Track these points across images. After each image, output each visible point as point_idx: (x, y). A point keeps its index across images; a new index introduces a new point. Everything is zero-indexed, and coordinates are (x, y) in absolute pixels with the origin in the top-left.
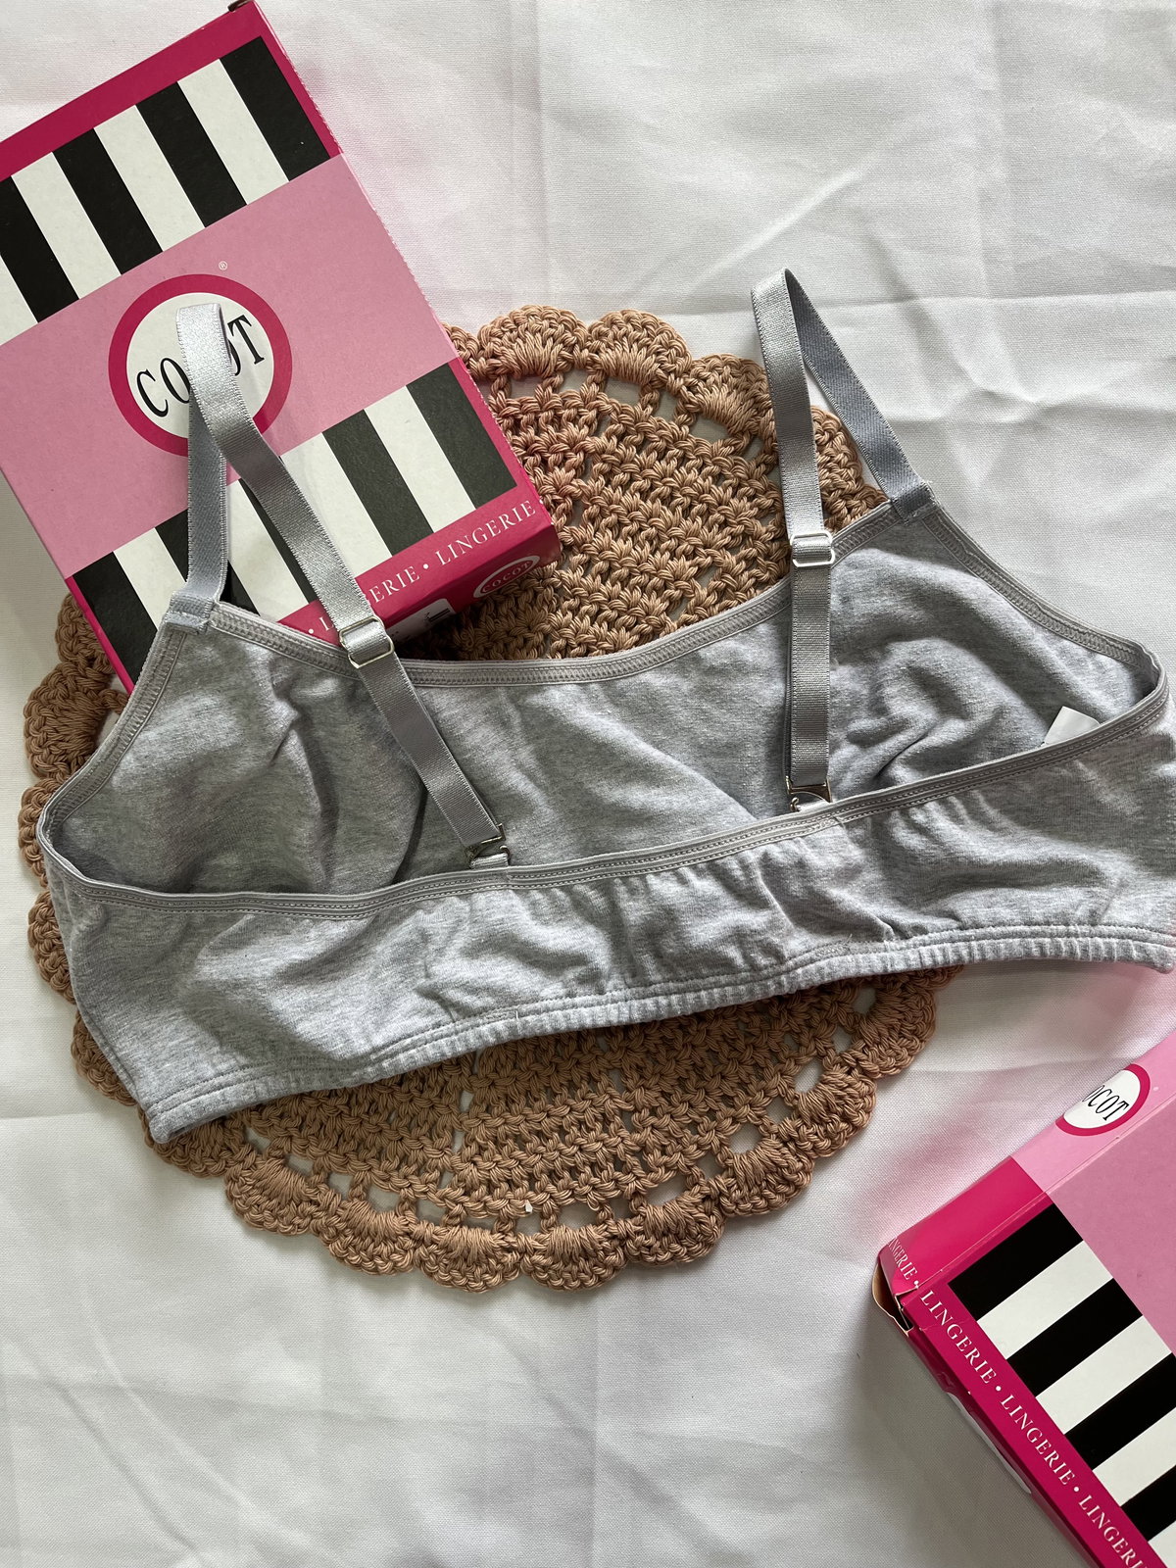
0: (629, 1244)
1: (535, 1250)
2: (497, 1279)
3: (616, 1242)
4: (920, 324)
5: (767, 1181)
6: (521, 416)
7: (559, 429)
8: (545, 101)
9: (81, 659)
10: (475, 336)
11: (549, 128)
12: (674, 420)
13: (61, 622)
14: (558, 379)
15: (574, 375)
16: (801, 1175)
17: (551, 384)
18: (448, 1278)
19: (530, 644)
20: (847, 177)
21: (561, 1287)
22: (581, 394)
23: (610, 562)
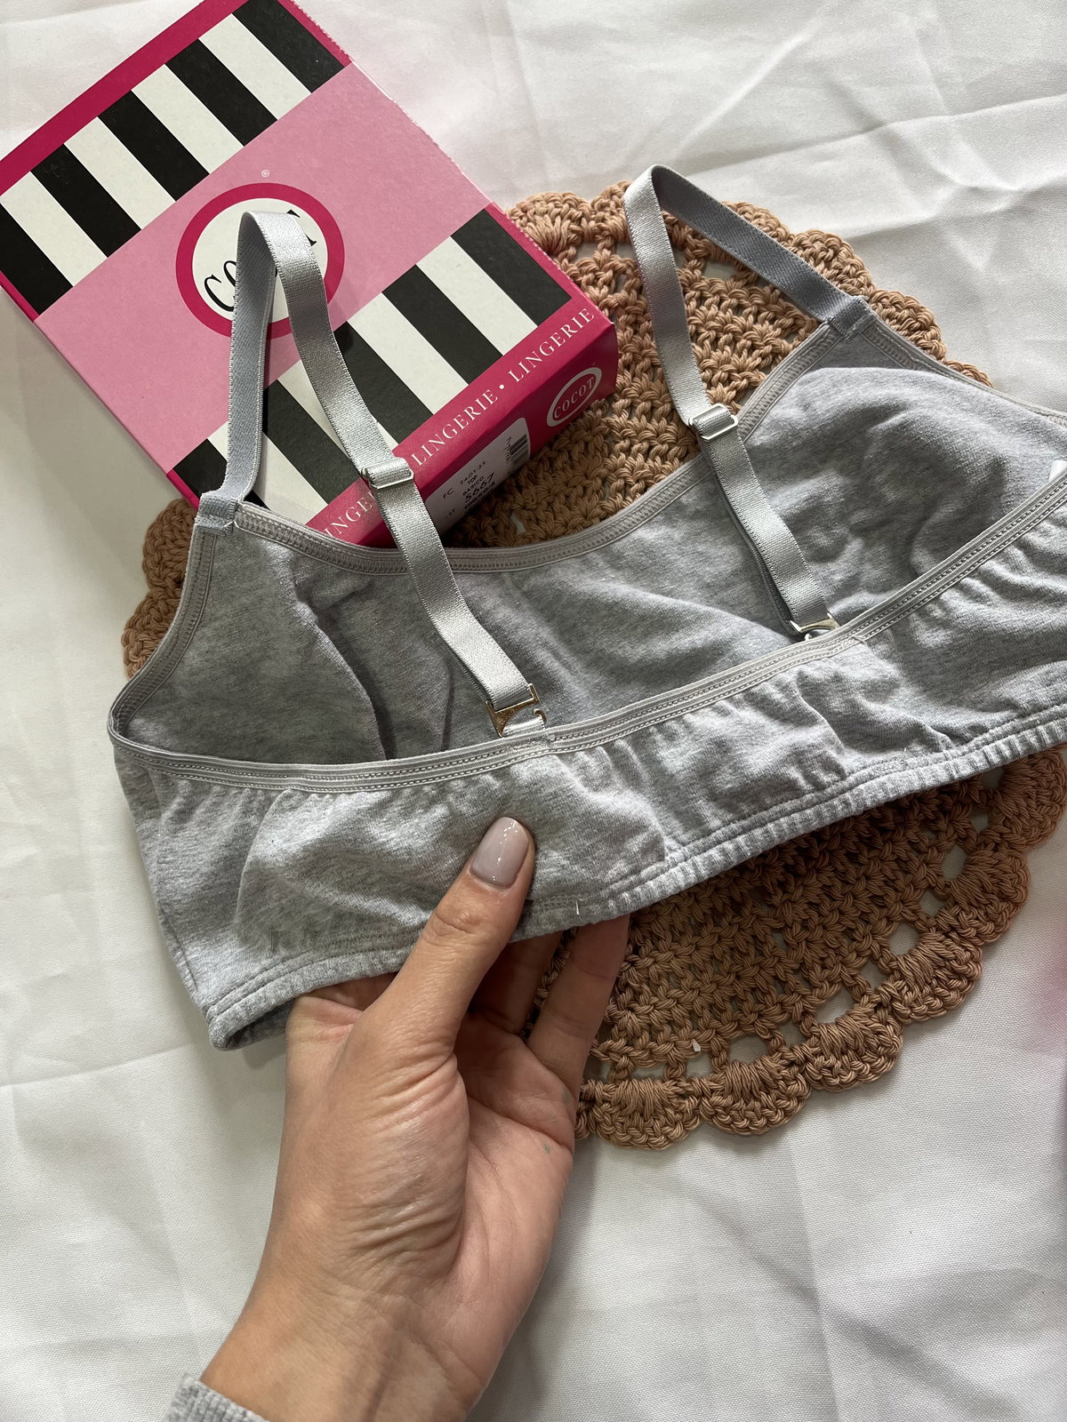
0: (810, 1067)
1: (712, 1091)
2: (678, 1130)
3: (795, 1069)
5: (937, 978)
9: (169, 582)
12: (686, 267)
13: (146, 553)
14: (572, 251)
15: (585, 248)
16: (972, 965)
17: (566, 256)
18: (627, 1138)
19: (589, 491)
21: (747, 1128)
22: (595, 260)
23: (652, 401)
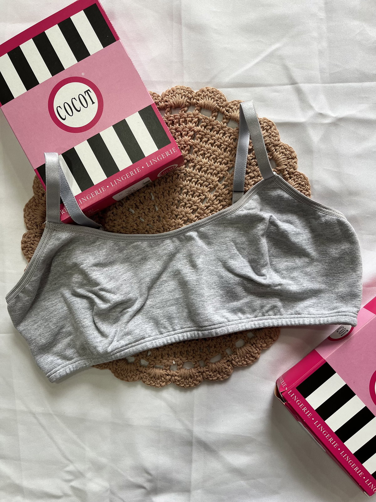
0: (204, 374)
1: (176, 375)
2: (164, 384)
3: (200, 374)
4: (299, 92)
5: (246, 356)
6: (174, 120)
7: (186, 124)
8: (183, 21)
9: (40, 194)
10: (160, 95)
11: (184, 29)
12: (222, 121)
13: (34, 183)
14: (186, 109)
15: (191, 107)
16: (257, 355)
17: (184, 110)
18: (149, 383)
19: (176, 191)
20: (277, 45)
21: (183, 387)
22: (193, 113)
23: (201, 165)
